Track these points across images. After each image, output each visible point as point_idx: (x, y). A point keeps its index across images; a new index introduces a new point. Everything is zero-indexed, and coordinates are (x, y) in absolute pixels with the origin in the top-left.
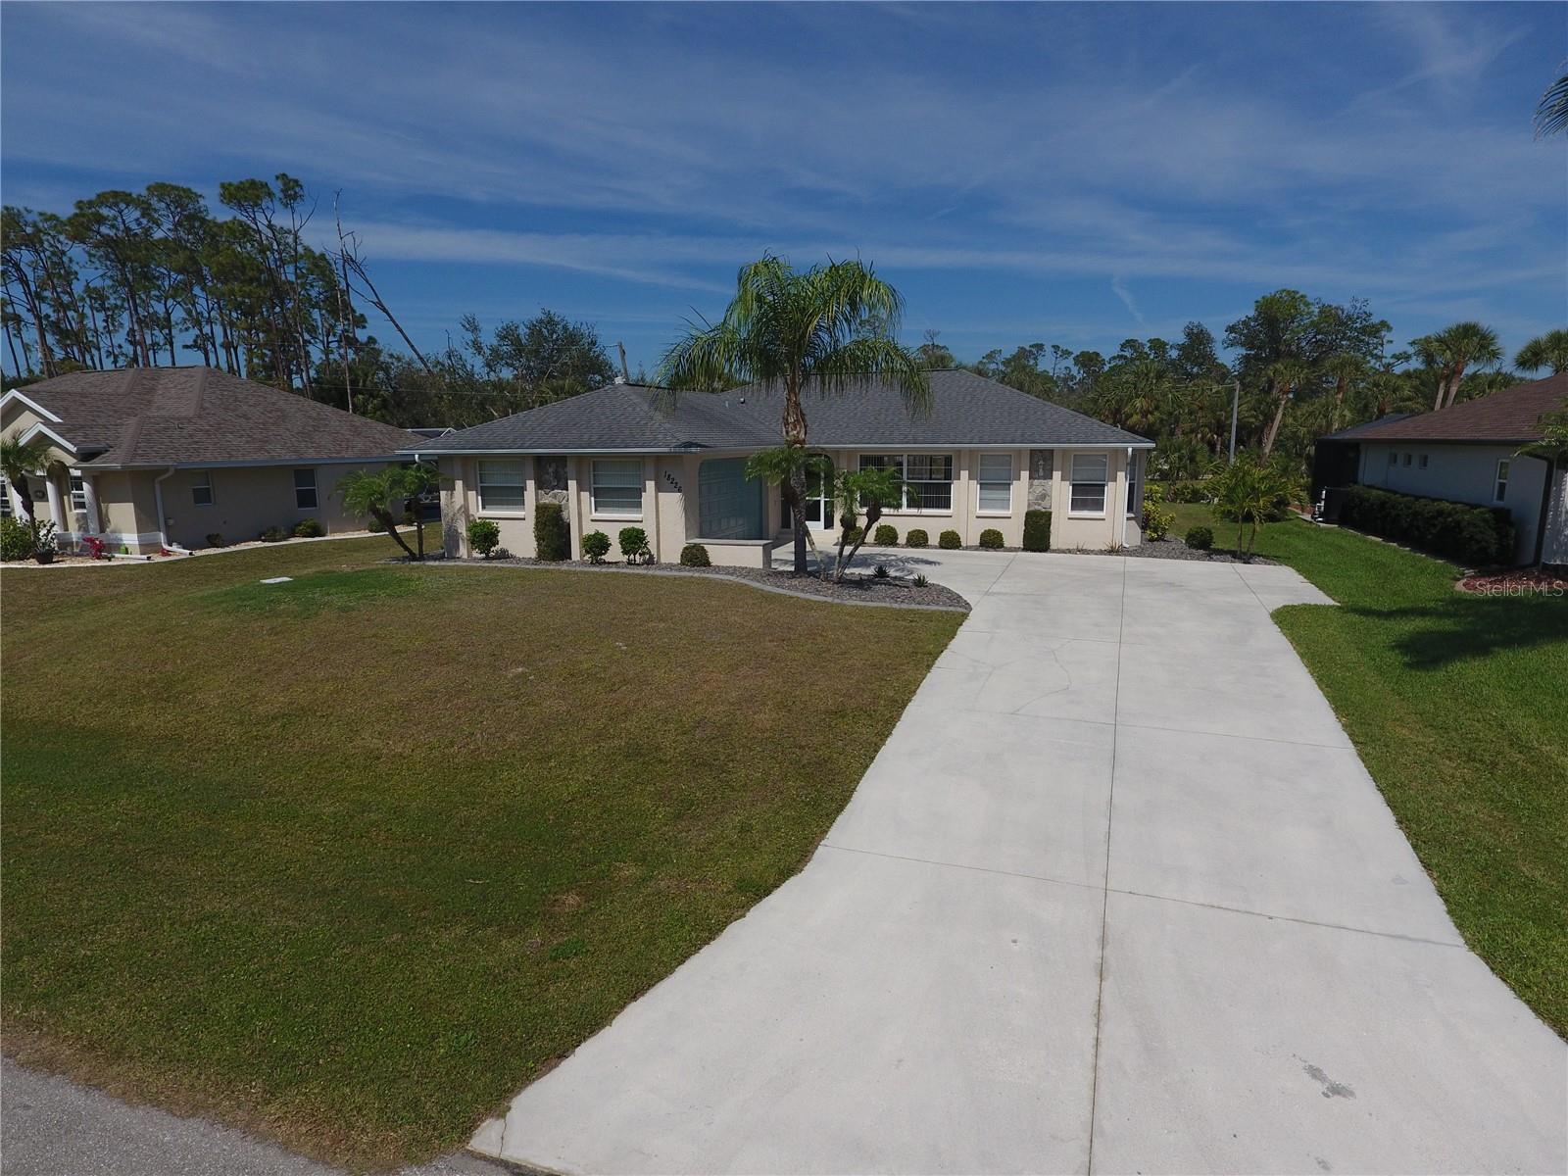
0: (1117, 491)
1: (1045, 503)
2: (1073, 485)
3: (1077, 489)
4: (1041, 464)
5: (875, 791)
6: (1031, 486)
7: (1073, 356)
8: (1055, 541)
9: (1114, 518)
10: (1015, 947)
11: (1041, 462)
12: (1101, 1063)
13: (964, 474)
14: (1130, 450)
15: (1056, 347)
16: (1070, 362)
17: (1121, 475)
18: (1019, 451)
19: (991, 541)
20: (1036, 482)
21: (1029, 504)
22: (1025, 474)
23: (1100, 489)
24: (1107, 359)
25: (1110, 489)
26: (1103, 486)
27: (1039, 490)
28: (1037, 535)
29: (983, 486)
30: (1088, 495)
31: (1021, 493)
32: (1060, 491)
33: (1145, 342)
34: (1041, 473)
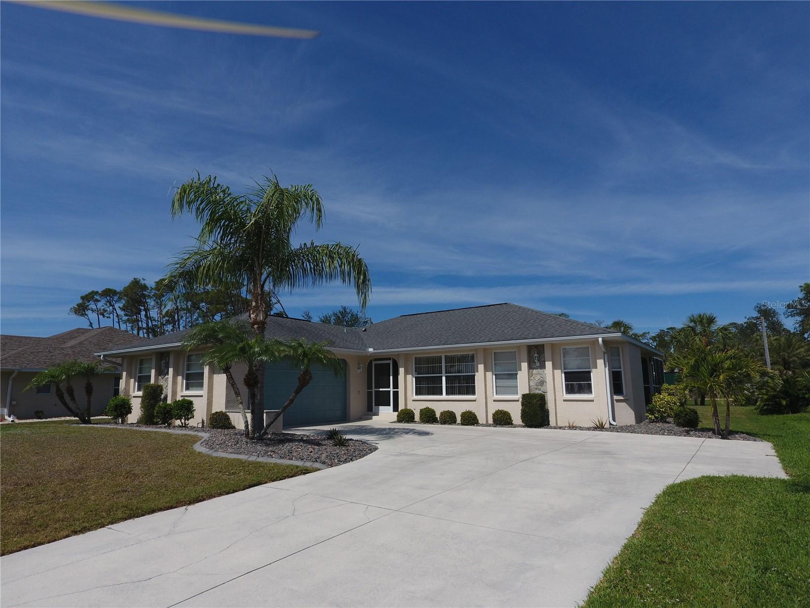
1: (543, 389)
2: (565, 373)
3: (569, 376)
4: (536, 357)
6: (530, 375)
8: (554, 419)
9: (599, 401)
11: (536, 355)
13: (482, 367)
18: (519, 347)
19: (502, 419)
20: (535, 371)
21: (530, 389)
22: (525, 365)
23: (586, 376)
25: (594, 375)
26: (589, 372)
27: (536, 378)
28: (535, 413)
29: (498, 377)
30: (578, 381)
32: (553, 378)
34: (538, 364)
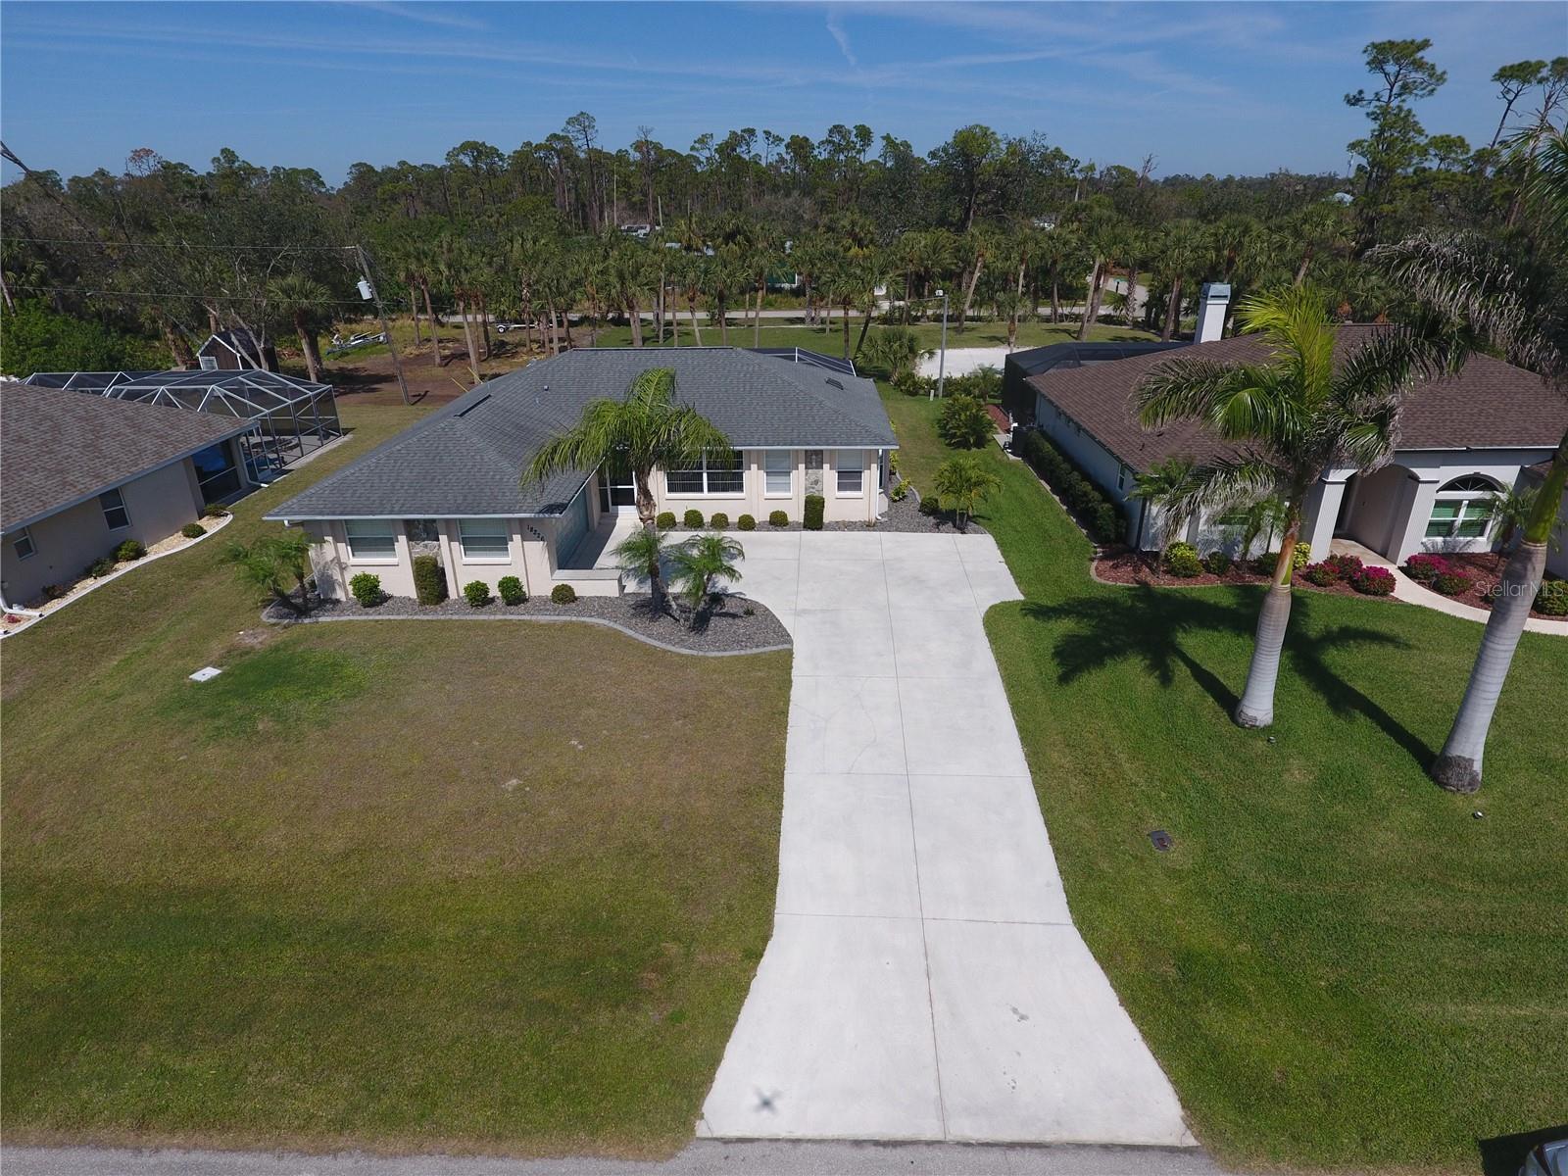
0: (871, 476)
1: (819, 490)
2: (839, 473)
3: (841, 475)
4: (814, 460)
5: (790, 862)
6: (806, 474)
7: (784, 143)
8: (827, 518)
9: (870, 499)
10: (888, 967)
11: (814, 458)
12: (936, 1025)
13: (754, 467)
14: (880, 451)
15: (768, 133)
16: (782, 149)
17: (874, 466)
18: (797, 451)
19: (778, 521)
20: (810, 471)
21: (806, 489)
22: (802, 466)
23: (858, 475)
24: (816, 144)
25: (865, 475)
26: (861, 472)
27: (813, 478)
28: (813, 516)
29: (769, 474)
30: (849, 479)
31: (799, 476)
32: (829, 476)
33: (851, 129)
34: (814, 466)
